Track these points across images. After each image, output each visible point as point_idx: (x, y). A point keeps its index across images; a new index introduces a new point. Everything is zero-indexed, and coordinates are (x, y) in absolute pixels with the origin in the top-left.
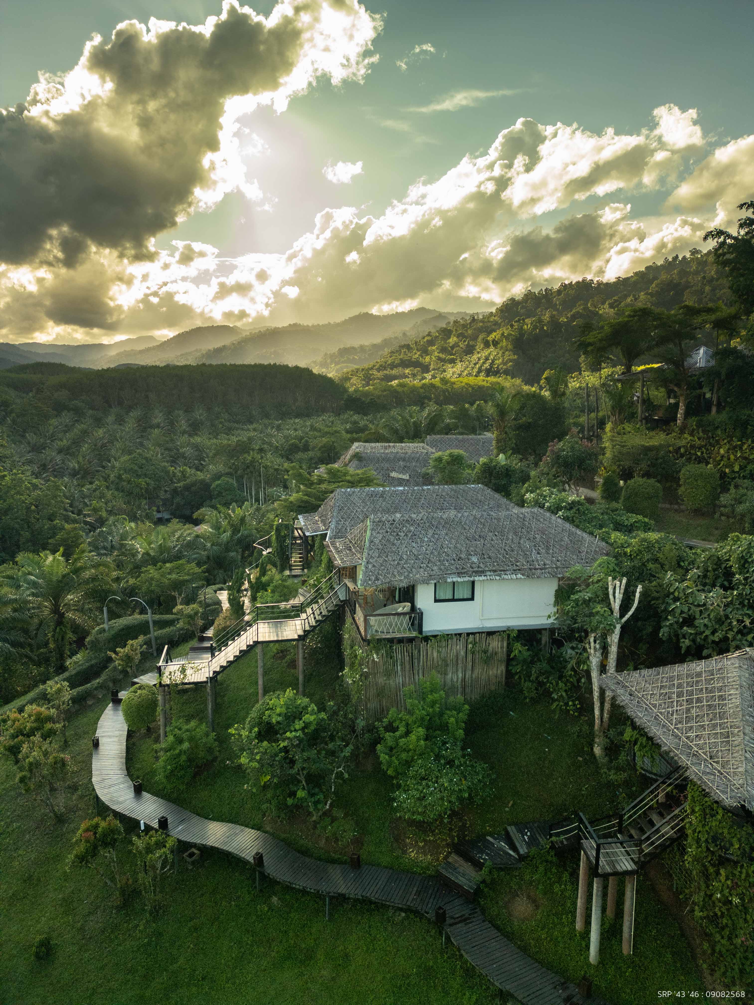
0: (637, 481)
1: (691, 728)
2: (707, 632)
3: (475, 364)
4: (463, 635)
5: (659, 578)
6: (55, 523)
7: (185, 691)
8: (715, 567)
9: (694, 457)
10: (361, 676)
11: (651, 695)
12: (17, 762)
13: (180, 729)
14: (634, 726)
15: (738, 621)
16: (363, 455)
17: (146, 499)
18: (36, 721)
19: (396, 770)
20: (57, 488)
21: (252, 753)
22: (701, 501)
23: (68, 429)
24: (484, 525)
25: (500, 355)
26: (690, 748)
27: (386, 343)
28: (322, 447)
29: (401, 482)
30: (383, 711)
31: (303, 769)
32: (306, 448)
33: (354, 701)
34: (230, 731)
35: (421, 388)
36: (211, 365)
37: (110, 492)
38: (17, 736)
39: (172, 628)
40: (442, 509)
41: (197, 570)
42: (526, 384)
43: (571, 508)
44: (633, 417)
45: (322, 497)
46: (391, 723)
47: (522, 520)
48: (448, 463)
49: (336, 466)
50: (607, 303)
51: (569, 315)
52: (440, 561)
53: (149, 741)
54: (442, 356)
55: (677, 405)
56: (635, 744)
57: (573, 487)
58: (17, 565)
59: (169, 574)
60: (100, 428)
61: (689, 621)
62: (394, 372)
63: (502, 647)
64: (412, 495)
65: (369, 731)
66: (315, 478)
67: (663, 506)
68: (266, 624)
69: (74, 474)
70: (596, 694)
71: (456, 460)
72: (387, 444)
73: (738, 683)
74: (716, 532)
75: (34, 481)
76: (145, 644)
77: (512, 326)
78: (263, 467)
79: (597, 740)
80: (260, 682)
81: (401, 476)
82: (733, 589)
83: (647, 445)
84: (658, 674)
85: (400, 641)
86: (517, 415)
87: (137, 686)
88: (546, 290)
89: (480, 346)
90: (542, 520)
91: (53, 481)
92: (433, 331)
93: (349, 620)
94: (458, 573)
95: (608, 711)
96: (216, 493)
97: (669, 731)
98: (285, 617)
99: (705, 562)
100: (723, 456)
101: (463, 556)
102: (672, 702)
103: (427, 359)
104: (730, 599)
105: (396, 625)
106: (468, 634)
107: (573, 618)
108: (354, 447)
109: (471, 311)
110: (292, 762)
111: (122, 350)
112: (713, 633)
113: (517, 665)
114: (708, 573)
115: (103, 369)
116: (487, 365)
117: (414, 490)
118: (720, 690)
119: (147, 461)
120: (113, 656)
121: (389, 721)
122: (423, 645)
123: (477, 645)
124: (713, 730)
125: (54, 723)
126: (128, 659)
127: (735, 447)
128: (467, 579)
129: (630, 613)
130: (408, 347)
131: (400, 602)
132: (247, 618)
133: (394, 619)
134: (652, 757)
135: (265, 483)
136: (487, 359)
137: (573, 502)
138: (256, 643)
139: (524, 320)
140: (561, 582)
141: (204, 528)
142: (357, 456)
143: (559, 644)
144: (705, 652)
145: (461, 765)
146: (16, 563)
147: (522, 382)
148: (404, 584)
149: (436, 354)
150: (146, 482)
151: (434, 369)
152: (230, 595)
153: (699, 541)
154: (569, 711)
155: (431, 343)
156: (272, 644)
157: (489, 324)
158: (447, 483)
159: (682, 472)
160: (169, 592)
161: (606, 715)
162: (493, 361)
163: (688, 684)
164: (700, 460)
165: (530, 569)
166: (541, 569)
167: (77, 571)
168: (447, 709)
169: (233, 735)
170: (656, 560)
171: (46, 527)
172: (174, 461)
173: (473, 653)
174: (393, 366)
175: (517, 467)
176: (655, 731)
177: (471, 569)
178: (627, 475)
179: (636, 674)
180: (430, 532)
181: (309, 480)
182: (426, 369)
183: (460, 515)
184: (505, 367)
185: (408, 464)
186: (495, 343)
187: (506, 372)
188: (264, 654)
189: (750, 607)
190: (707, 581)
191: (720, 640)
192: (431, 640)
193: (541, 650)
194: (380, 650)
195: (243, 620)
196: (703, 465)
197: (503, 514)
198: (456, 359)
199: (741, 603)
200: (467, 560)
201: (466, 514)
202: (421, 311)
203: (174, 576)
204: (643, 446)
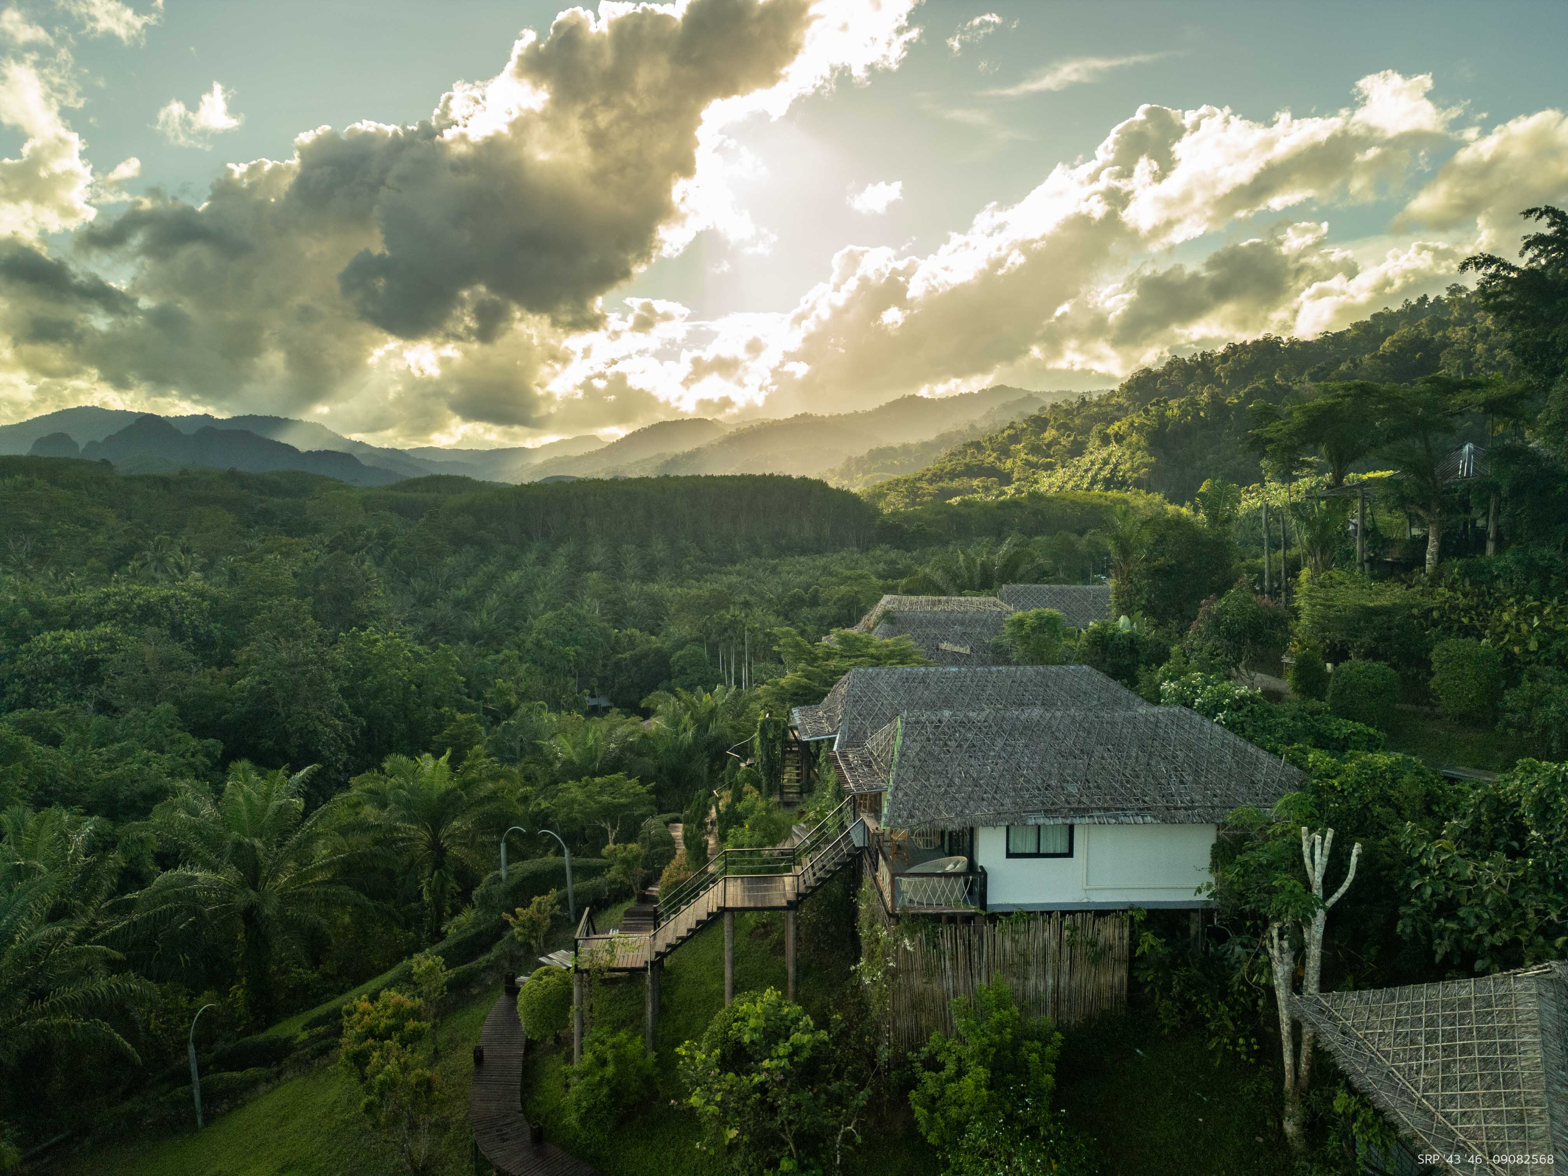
0: (1355, 664)
1: (1453, 1098)
2: (1481, 931)
3: (1086, 471)
4: (1054, 915)
5: (1394, 832)
6: (442, 711)
7: (614, 981)
8: (1494, 816)
9: (1456, 626)
10: (885, 973)
11: (1380, 1035)
12: (363, 1078)
13: (603, 1043)
14: (1351, 1090)
15: (1537, 912)
16: (897, 614)
17: (574, 677)
18: (394, 1015)
19: (942, 1138)
20: (448, 659)
21: (709, 1089)
22: (1472, 700)
23: (468, 572)
24: (1089, 733)
25: (1126, 457)
26: (1450, 1134)
27: (943, 440)
28: (839, 599)
29: (956, 659)
30: (921, 1031)
31: (790, 1123)
32: (814, 602)
33: (874, 1014)
34: (677, 1050)
35: (998, 508)
36: (677, 478)
37: (525, 666)
38: (366, 1038)
39: (599, 879)
40: (1021, 704)
41: (639, 789)
42: (1171, 503)
43: (1240, 708)
44: (1348, 558)
45: (830, 679)
46: (932, 1057)
47: (1153, 727)
48: (1034, 629)
49: (853, 631)
50: (1306, 373)
51: (1242, 393)
52: (1015, 790)
53: (557, 1058)
54: (1033, 459)
55: (1425, 539)
56: (1355, 1120)
57: (1243, 671)
58: (384, 773)
59: (599, 793)
60: (514, 570)
61: (1448, 908)
62: (956, 484)
63: (1121, 938)
64: (972, 681)
65: (898, 1066)
66: (819, 652)
67: (1404, 707)
68: (739, 881)
69: (474, 638)
70: (1285, 1029)
71: (1047, 624)
72: (936, 598)
73: (1537, 1022)
74: (1500, 754)
75: (417, 648)
76: (558, 903)
77: (1147, 411)
78: (749, 630)
79: (1289, 1109)
80: (728, 974)
81: (957, 649)
82: (1526, 855)
83: (1371, 605)
84: (1393, 999)
85: (952, 919)
86: (1151, 552)
87: (543, 968)
88: (1203, 355)
89: (1094, 442)
90: (1187, 726)
91: (443, 649)
92: (1017, 420)
93: (867, 880)
94: (1045, 811)
95: (1307, 1058)
96: (677, 668)
97: (1413, 1101)
98: (771, 870)
99: (1477, 807)
100: (1507, 625)
101: (1053, 783)
102: (1418, 1050)
103: (1009, 463)
104: (1520, 873)
105: (943, 892)
106: (1063, 914)
107: (1241, 895)
108: (883, 602)
109: (1079, 389)
110: (773, 1110)
111: (552, 457)
112: (1492, 931)
113: (1148, 969)
114: (1482, 827)
115: (523, 485)
116: (1105, 473)
117: (975, 672)
118: (1504, 1034)
119: (579, 620)
120: (511, 920)
121: (930, 1052)
122: (987, 928)
123: (1079, 932)
124: (1493, 1105)
125: (419, 1021)
126: (533, 925)
127: (1531, 609)
128: (1060, 821)
129: (1342, 890)
130: (978, 446)
131: (951, 854)
132: (711, 869)
133: (939, 883)
134: (1384, 1144)
135: (751, 654)
136: (1106, 462)
137: (1242, 698)
138: (723, 910)
139: (1165, 401)
140: (1221, 832)
141: (655, 724)
142: (888, 617)
143: (1220, 937)
144: (1479, 965)
145: (1050, 1137)
146: (382, 771)
147: (1165, 498)
148: (954, 826)
149: (1022, 455)
150: (576, 652)
151: (1018, 480)
152: (686, 831)
153: (1468, 770)
154: (1239, 1053)
155: (1015, 439)
156: (747, 915)
157: (1109, 409)
158: (1032, 662)
159: (1436, 650)
160: (598, 823)
161: (1303, 1066)
162: (1116, 466)
163: (1445, 1019)
164: (1467, 631)
165: (1168, 809)
166: (1185, 809)
167: (466, 786)
168: (1026, 1038)
169: (682, 1057)
170: (1386, 801)
171: (429, 717)
172: (618, 621)
173: (1072, 945)
174: (953, 475)
175: (1148, 638)
176: (1385, 1098)
177: (1067, 806)
178: (1338, 654)
179: (1353, 997)
180: (999, 742)
181: (810, 653)
182: (1006, 478)
183: (1049, 715)
184: (1135, 475)
185: (969, 630)
186: (1119, 438)
187: (1138, 484)
188: (735, 929)
189: (1559, 888)
190: (1481, 839)
191: (1505, 945)
192: (1001, 921)
193: (1188, 946)
194: (916, 932)
195: (705, 872)
196: (1472, 640)
197: (1120, 714)
198: (1056, 464)
199: (1543, 881)
200: (1060, 790)
201: (1058, 714)
202: (999, 390)
203: (606, 798)
204: (1363, 607)
